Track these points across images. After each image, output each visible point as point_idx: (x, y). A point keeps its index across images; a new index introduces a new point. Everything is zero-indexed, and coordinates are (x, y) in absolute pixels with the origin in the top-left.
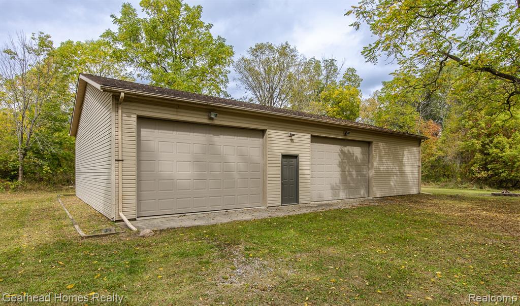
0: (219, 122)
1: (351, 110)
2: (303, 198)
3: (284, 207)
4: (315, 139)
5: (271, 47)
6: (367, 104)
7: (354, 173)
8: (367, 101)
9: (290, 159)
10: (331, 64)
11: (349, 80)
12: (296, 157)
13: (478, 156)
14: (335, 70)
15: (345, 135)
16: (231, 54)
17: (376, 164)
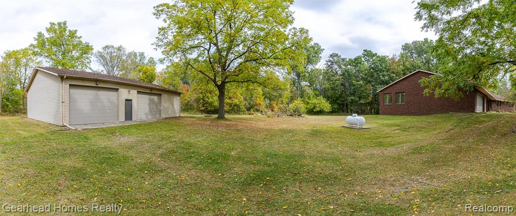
0: (100, 85)
1: (151, 78)
2: (134, 118)
3: (126, 122)
4: (139, 92)
5: (113, 47)
6: (159, 74)
7: (154, 108)
8: (159, 72)
9: (129, 101)
10: (142, 55)
11: (151, 62)
12: (131, 100)
13: (201, 101)
14: (144, 57)
15: (151, 91)
16: (92, 49)
17: (163, 104)
